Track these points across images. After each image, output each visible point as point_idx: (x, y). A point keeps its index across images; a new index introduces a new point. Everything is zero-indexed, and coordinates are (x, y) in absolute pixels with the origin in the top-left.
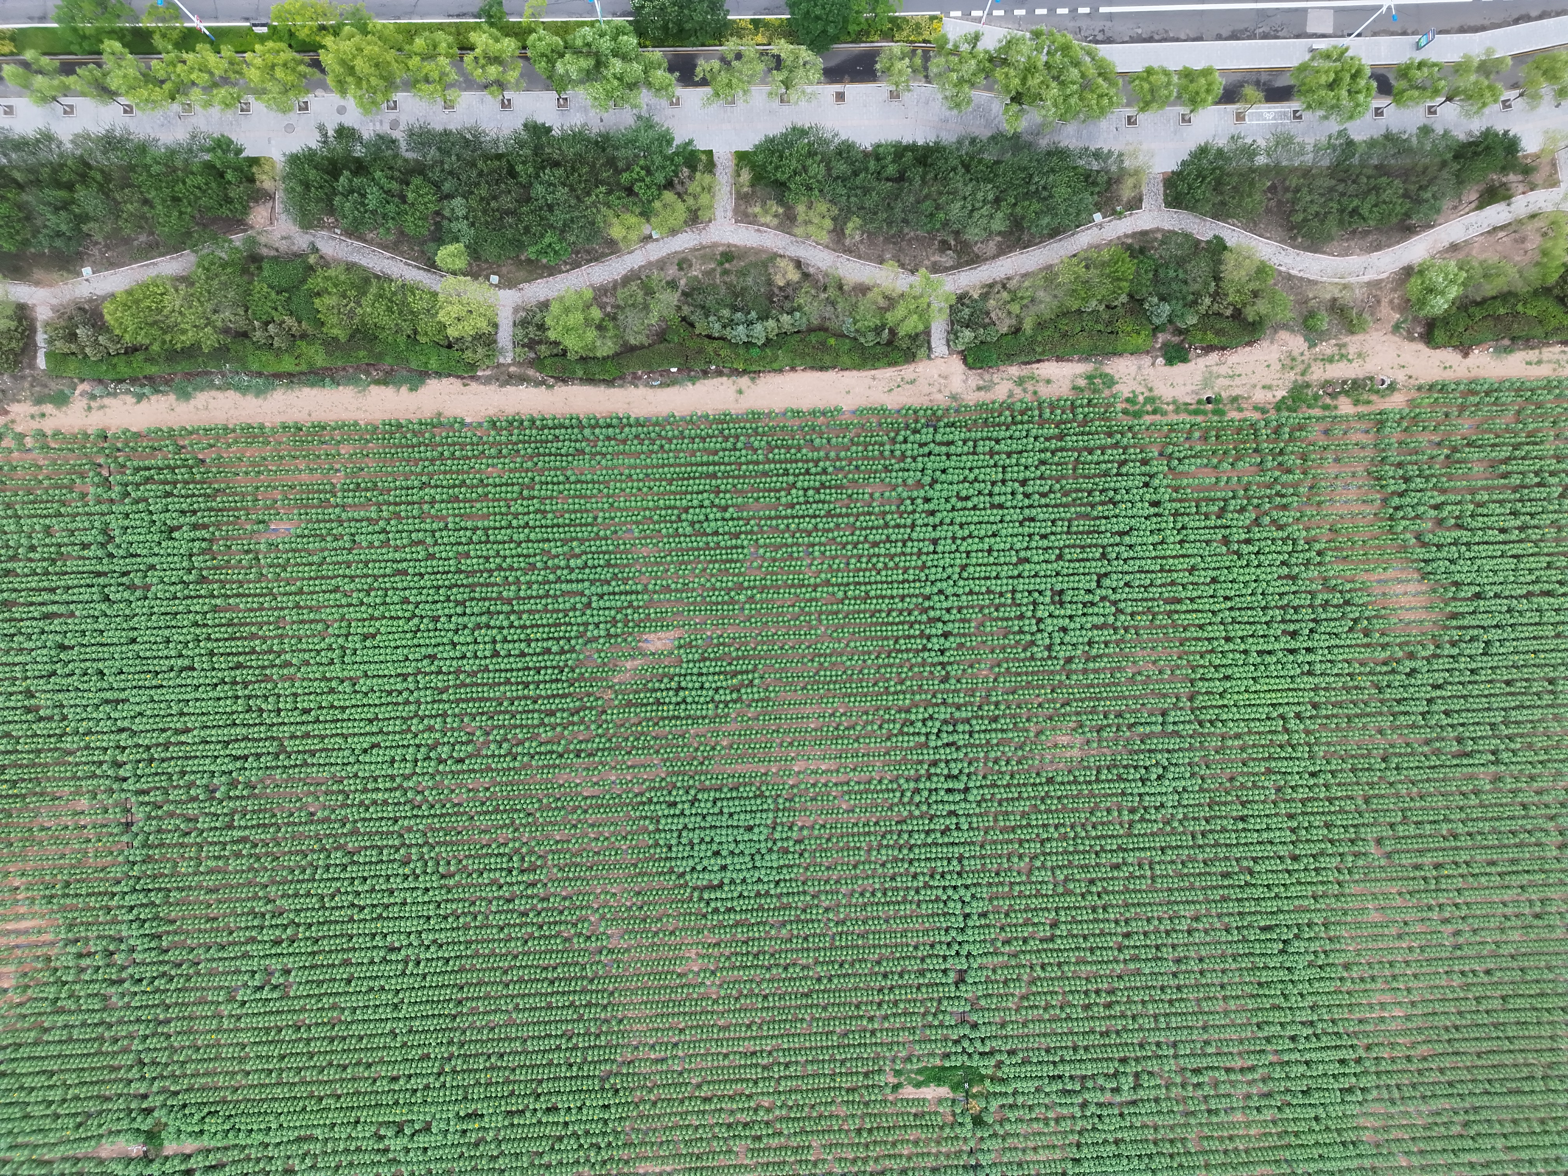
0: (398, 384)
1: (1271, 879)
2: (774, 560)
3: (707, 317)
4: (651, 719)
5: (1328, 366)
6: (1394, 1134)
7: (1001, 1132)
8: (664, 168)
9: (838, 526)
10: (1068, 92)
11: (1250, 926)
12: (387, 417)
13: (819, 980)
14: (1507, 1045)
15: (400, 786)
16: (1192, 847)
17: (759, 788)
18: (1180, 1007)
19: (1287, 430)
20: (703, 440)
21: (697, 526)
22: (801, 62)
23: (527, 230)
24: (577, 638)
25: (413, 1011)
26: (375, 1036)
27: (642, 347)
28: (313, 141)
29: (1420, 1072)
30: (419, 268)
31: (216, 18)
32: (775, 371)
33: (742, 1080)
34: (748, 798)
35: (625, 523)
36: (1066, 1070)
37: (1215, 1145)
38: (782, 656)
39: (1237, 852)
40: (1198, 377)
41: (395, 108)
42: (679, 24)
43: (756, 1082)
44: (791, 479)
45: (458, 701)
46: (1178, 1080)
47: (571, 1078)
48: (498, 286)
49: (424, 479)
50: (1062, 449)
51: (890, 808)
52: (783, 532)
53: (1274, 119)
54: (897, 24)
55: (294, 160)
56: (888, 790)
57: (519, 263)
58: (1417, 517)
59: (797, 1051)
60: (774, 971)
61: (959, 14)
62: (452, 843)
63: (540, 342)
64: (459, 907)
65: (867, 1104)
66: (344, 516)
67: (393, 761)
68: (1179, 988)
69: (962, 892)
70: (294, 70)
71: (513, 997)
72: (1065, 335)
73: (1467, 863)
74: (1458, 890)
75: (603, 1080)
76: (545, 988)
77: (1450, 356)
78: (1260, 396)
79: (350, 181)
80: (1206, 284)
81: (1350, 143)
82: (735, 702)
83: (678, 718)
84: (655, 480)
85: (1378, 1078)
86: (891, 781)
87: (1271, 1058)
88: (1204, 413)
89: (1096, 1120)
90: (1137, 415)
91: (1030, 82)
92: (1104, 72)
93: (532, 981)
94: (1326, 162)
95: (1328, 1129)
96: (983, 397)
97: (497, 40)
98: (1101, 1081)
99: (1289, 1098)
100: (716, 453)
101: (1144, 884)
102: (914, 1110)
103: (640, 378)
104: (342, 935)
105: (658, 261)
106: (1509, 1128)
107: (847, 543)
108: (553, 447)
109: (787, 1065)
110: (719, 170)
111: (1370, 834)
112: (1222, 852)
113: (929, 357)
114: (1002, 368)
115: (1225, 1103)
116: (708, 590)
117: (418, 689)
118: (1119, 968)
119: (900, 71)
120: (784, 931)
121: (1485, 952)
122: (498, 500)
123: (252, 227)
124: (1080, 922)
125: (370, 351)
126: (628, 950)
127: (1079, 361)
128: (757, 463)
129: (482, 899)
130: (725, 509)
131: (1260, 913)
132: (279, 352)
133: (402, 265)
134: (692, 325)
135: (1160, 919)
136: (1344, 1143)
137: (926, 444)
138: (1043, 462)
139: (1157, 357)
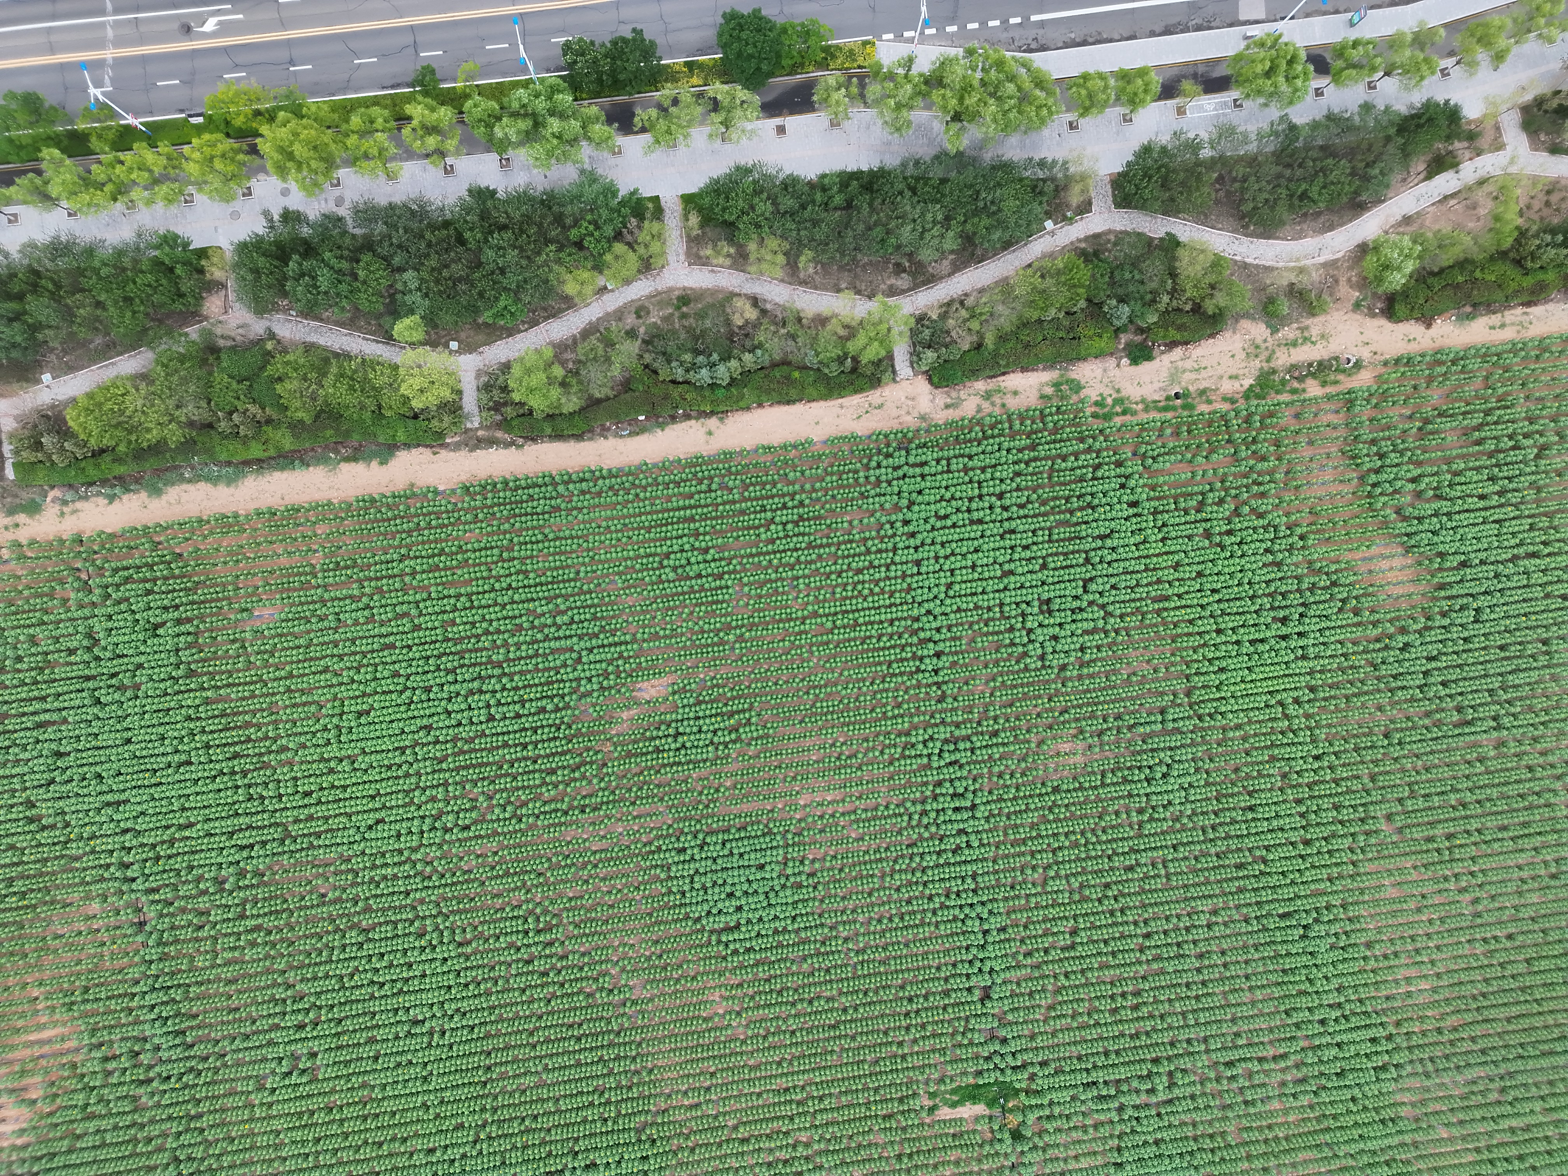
0: (368, 459)
1: (1286, 866)
2: (760, 597)
3: (669, 362)
4: (652, 767)
5: (1292, 350)
6: (1431, 1107)
7: (1041, 1144)
8: (611, 220)
9: (820, 557)
10: (1007, 107)
11: (1269, 915)
12: (360, 493)
13: (845, 1010)
14: (1536, 1008)
15: (409, 858)
16: (1204, 842)
17: (766, 826)
18: (1206, 1002)
19: (1257, 418)
20: (678, 484)
21: (680, 571)
22: (738, 102)
23: (481, 295)
24: (570, 694)
25: (443, 1082)
26: (407, 1110)
27: (608, 399)
28: (260, 227)
29: (1452, 1043)
30: (378, 342)
31: (151, 113)
32: (742, 409)
33: (778, 1118)
34: (756, 836)
35: (608, 575)
36: (1100, 1076)
37: (1255, 1135)
38: (777, 692)
39: (1249, 843)
40: (1165, 374)
41: (338, 184)
42: (613, 73)
43: (791, 1119)
44: (769, 515)
45: (458, 769)
46: (1212, 1075)
47: (607, 1132)
48: (459, 352)
49: (403, 551)
50: (1035, 459)
51: (900, 832)
52: (766, 568)
53: (1215, 109)
54: (830, 53)
55: (243, 248)
56: (895, 815)
57: (477, 327)
58: (1396, 492)
59: (830, 1083)
60: (799, 1007)
61: (891, 36)
62: (466, 911)
63: (505, 404)
64: (479, 974)
65: (904, 1129)
66: (326, 596)
67: (399, 835)
68: (1204, 983)
69: (979, 909)
70: (233, 160)
71: (541, 1057)
72: (1027, 346)
73: (1479, 831)
74: (1472, 859)
75: (638, 1131)
76: (572, 1045)
77: (1413, 328)
78: (1227, 387)
79: (300, 265)
80: (1163, 282)
81: (1293, 127)
82: (734, 742)
83: (679, 763)
84: (633, 529)
85: (1411, 1052)
86: (897, 806)
87: (1302, 1043)
88: (1174, 408)
89: (1134, 1123)
90: (1107, 417)
91: (967, 102)
92: (1040, 82)
93: (559, 1040)
94: (1270, 148)
95: (1365, 1109)
96: (952, 414)
97: (433, 110)
98: (1135, 1084)
99: (1324, 1082)
100: (691, 496)
101: (1159, 883)
102: (952, 1131)
103: (609, 429)
104: (365, 1014)
105: (615, 312)
106: (1545, 1090)
107: (831, 573)
108: (528, 507)
109: (821, 1099)
110: (668, 213)
111: (1380, 811)
112: (1234, 844)
113: (894, 380)
114: (968, 384)
115: (1260, 1093)
116: (696, 633)
117: (417, 760)
118: (1142, 970)
119: (837, 102)
120: (805, 966)
121: (1505, 918)
122: (479, 565)
123: (206, 318)
124: (1100, 927)
125: (337, 430)
126: (651, 1000)
127: (1044, 369)
128: (734, 502)
129: (501, 963)
130: (706, 551)
131: (1277, 900)
132: (245, 440)
133: (360, 341)
134: (655, 372)
135: (1178, 916)
136: (1383, 1121)
137: (899, 467)
138: (1018, 474)
139: (1121, 358)
